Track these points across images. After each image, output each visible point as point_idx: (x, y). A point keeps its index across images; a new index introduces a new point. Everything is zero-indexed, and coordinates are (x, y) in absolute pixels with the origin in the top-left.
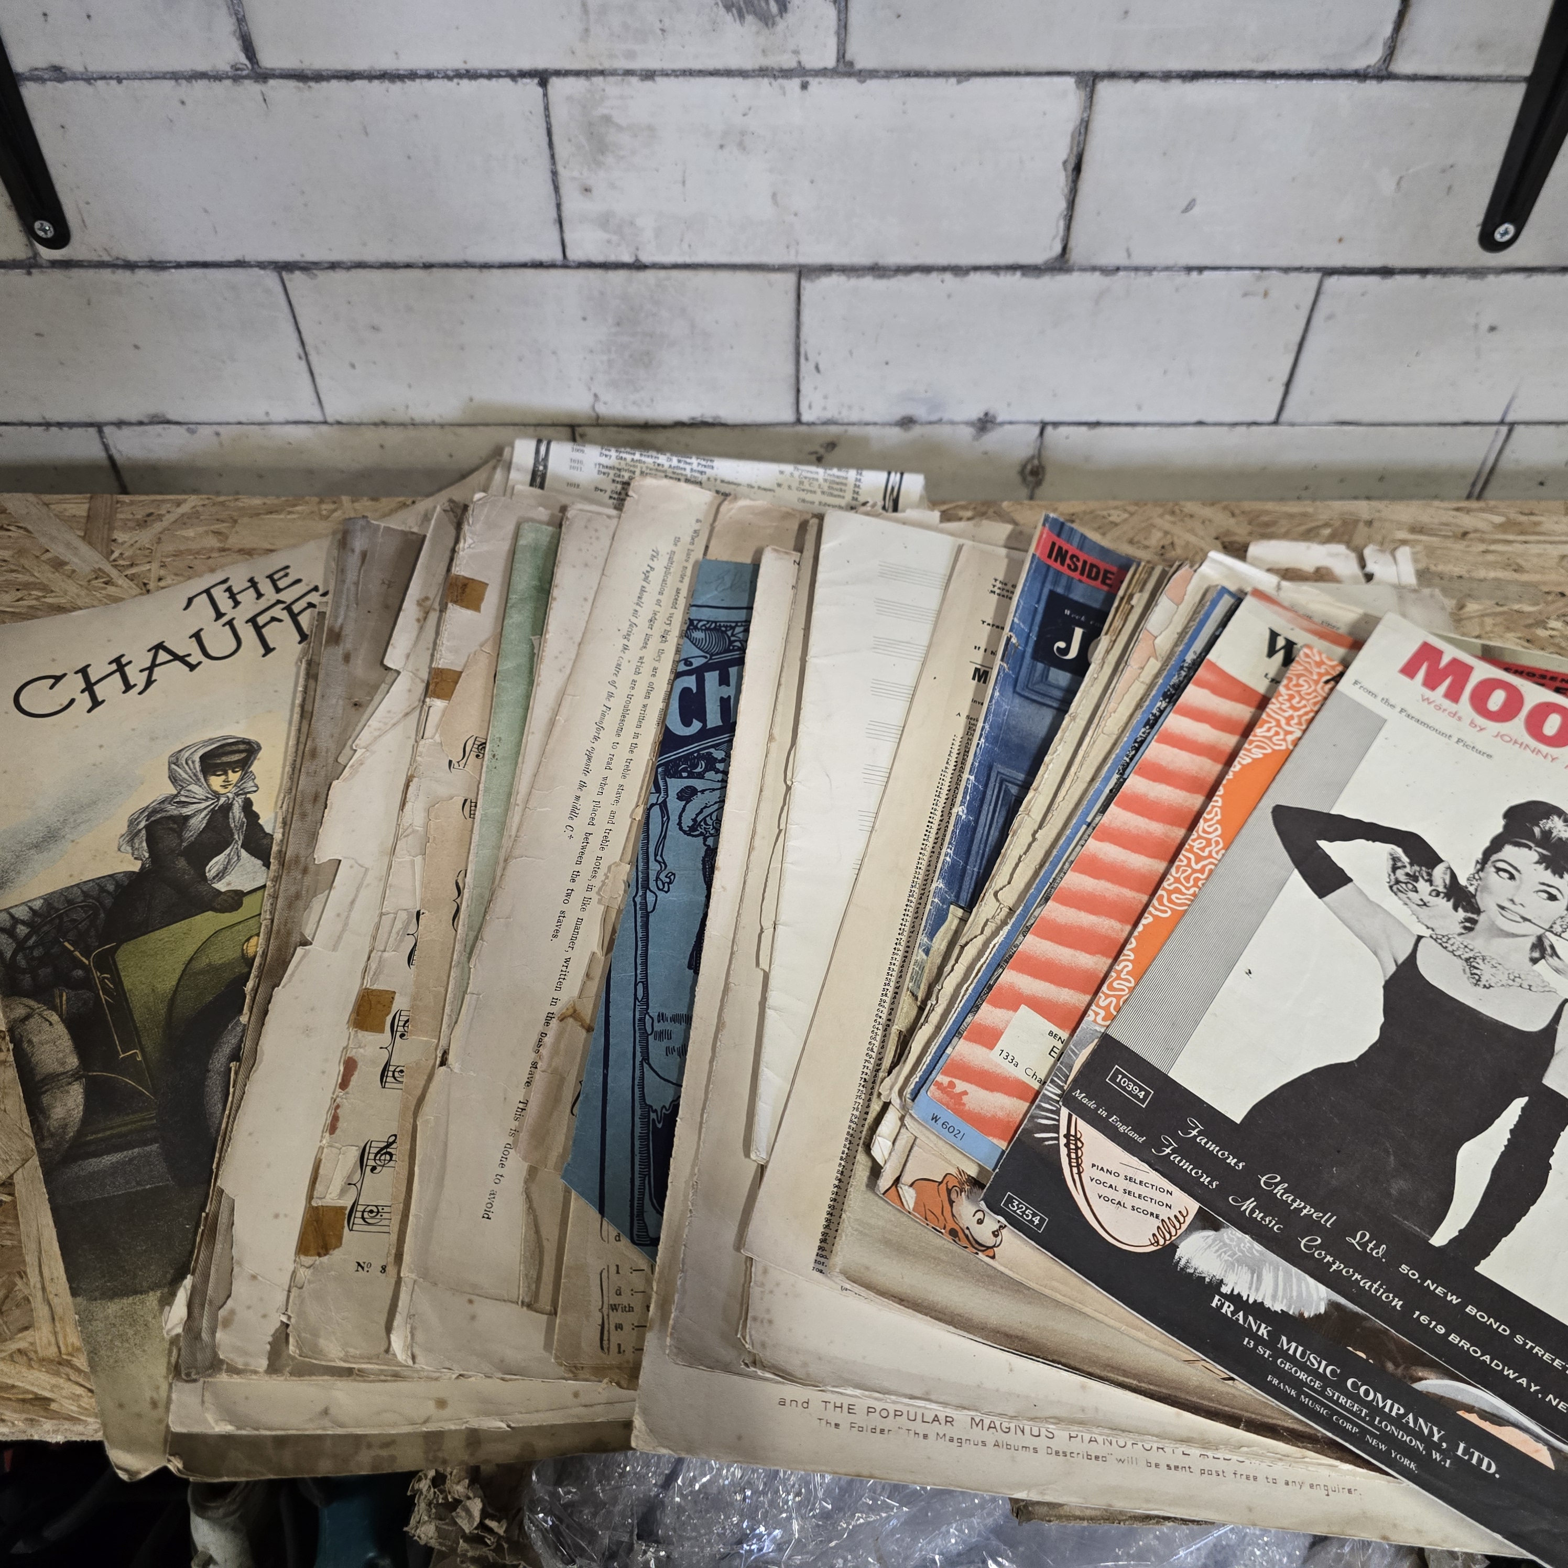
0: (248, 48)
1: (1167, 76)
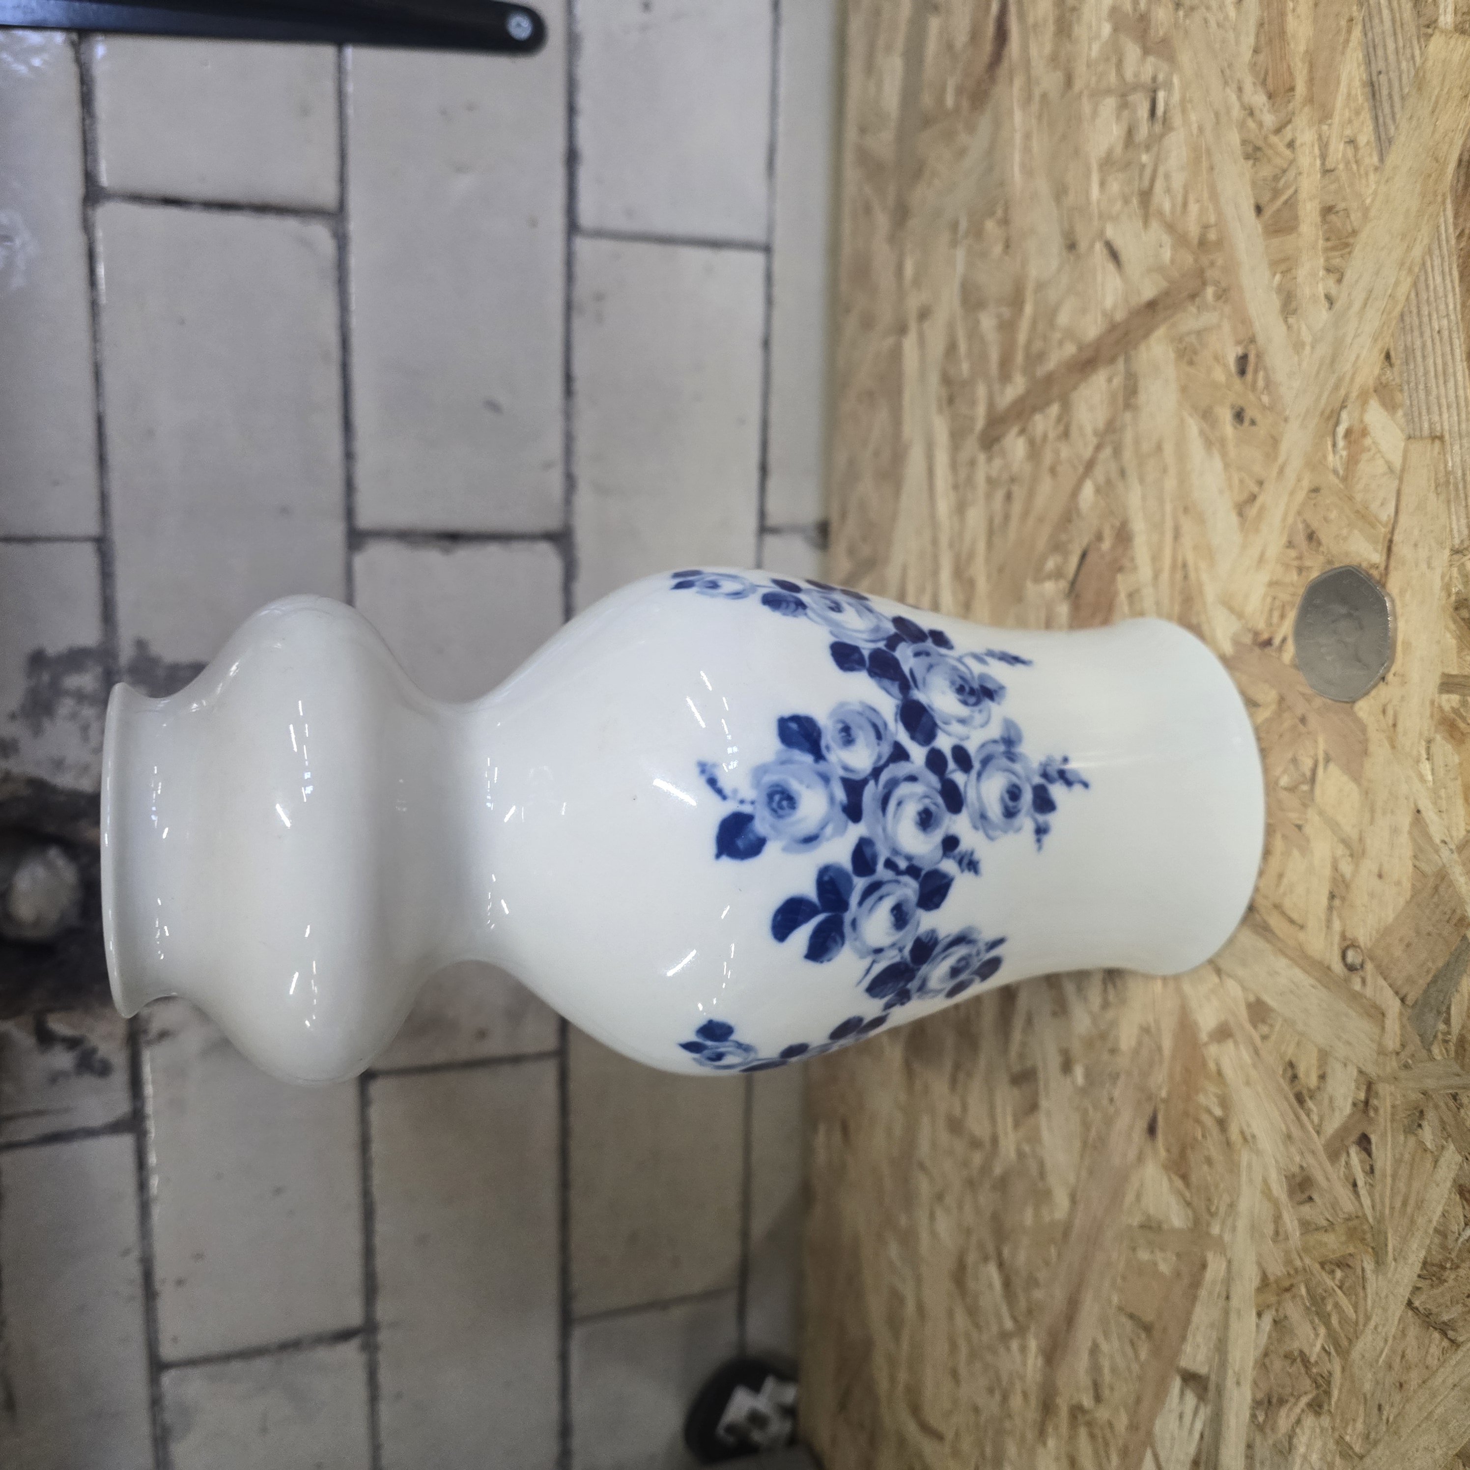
0: (344, 1336)
1: (349, 456)
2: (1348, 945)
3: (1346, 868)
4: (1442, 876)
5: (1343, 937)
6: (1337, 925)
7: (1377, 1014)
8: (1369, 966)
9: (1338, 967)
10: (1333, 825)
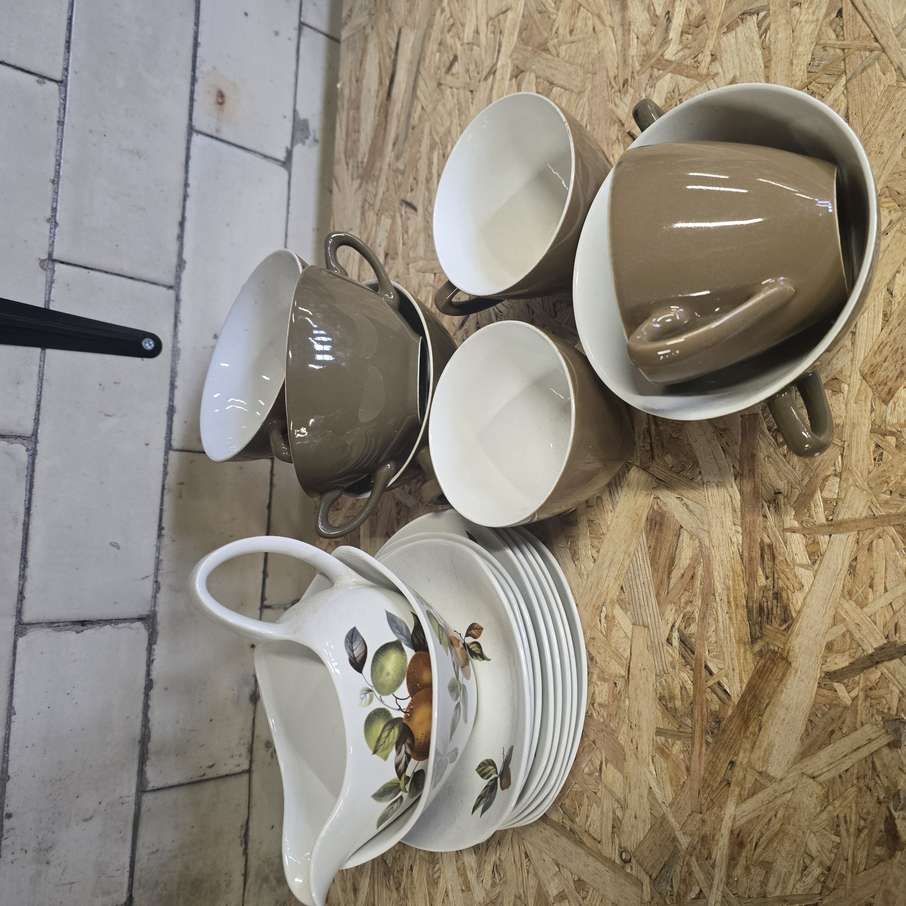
2: (622, 850)
3: (619, 813)
4: (664, 818)
5: (620, 846)
6: (617, 841)
7: (639, 883)
8: (633, 860)
9: (618, 861)
10: (612, 793)
